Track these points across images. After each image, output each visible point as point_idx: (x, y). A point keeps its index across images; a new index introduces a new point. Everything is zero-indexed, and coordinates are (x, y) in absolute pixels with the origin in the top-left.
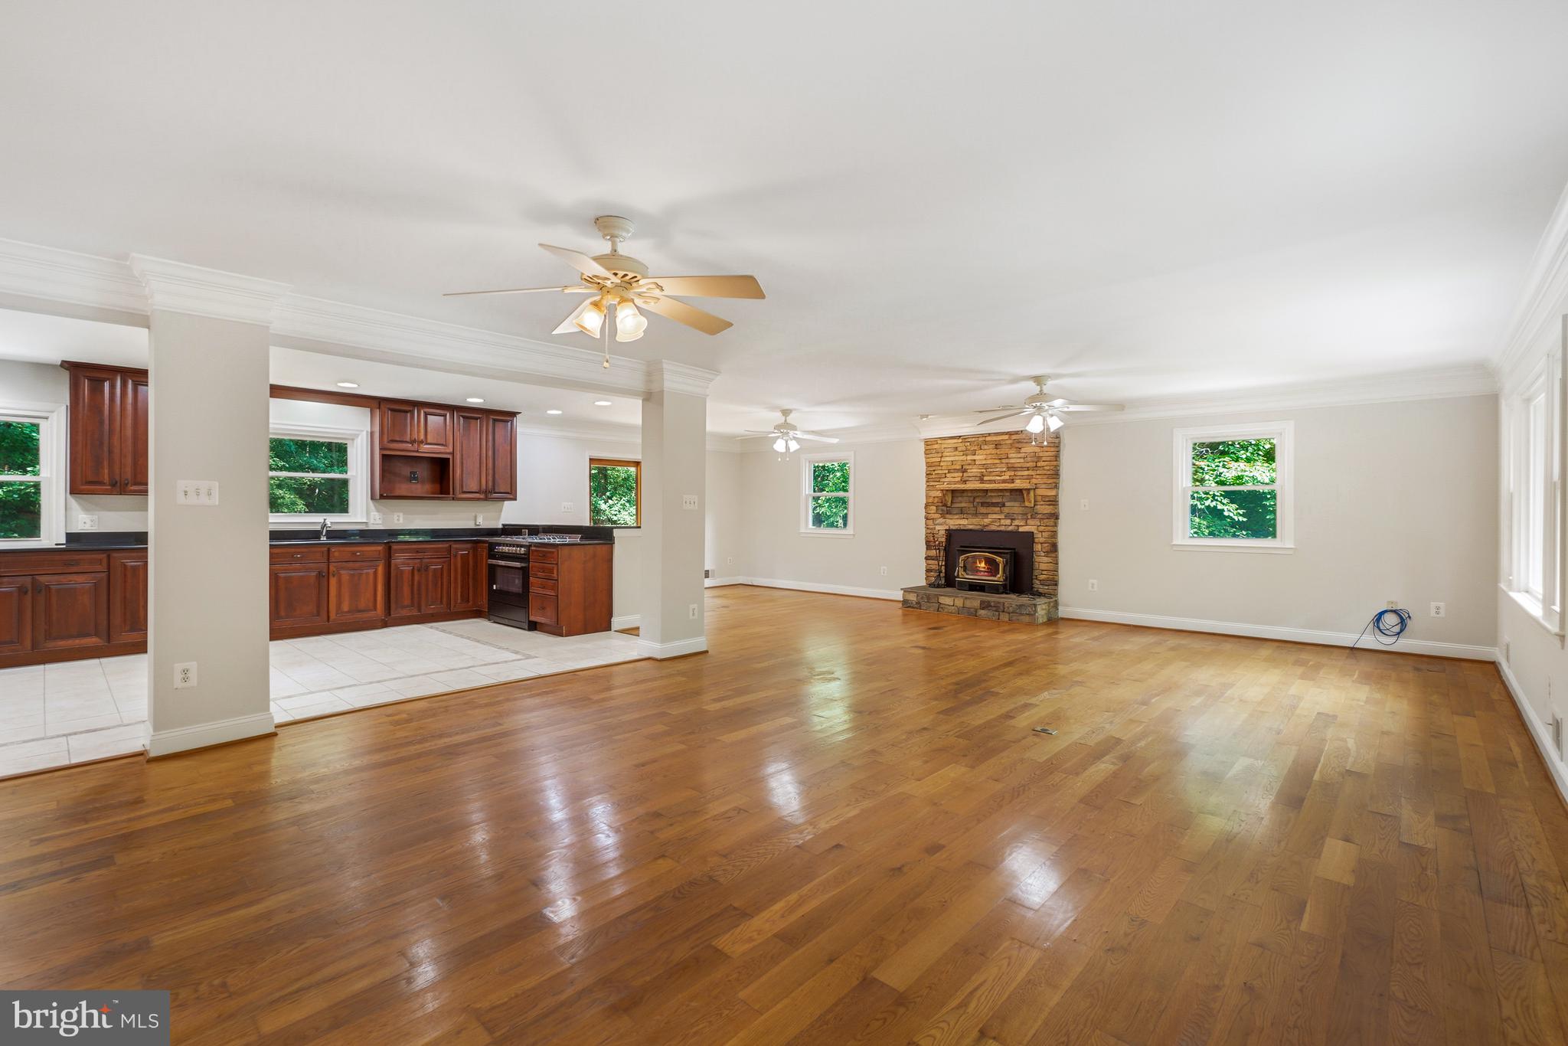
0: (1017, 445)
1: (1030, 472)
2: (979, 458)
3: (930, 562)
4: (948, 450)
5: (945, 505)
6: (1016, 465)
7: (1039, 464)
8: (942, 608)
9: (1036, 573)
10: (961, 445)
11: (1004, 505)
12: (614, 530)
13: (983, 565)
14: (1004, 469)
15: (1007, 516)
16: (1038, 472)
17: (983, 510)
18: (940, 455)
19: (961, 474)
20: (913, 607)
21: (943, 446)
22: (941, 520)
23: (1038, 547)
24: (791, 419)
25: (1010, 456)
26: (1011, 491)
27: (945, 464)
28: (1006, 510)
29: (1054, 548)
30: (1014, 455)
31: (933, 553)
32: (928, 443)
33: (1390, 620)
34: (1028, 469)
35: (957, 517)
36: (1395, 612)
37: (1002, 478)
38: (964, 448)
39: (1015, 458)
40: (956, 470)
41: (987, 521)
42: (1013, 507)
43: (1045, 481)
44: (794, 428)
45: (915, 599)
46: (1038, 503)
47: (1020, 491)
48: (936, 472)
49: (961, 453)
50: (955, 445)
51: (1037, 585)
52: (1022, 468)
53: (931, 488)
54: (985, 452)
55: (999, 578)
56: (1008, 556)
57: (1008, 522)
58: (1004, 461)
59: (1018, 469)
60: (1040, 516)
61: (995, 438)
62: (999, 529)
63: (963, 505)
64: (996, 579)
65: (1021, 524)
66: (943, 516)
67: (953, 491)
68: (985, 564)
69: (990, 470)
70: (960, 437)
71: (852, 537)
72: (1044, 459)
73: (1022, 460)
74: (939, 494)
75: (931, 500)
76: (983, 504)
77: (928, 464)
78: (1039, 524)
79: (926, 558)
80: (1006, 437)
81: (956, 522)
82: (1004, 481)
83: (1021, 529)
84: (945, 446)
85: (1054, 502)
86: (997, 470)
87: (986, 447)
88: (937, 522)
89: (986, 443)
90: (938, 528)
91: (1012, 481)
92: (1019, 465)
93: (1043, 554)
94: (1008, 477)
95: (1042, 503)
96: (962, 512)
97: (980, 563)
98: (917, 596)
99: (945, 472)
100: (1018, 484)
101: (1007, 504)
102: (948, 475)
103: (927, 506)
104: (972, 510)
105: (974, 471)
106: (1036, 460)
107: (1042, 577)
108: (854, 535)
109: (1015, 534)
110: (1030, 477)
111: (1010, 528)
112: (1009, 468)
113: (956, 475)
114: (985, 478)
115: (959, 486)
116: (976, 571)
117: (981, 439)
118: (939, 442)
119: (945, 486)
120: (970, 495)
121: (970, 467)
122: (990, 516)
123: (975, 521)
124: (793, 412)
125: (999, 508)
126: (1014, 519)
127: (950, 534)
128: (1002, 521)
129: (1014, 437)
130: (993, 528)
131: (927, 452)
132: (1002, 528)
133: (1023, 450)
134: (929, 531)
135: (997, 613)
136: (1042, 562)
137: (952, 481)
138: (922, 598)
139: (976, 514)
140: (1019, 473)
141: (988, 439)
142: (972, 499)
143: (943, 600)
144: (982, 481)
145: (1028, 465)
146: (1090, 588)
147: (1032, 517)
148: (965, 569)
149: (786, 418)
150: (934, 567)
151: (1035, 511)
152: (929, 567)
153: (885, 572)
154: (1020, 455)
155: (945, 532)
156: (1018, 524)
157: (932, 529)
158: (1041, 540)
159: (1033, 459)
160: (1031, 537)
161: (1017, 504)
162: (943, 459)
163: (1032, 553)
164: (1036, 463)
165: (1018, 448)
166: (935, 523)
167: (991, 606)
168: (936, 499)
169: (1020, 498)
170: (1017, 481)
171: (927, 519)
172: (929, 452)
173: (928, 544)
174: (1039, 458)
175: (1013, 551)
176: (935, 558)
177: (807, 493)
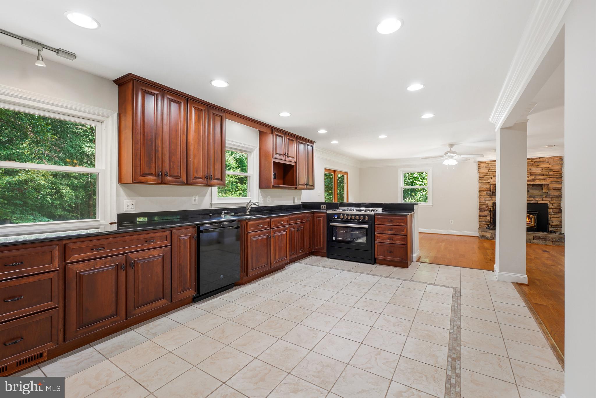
0: (537, 164)
1: (545, 177)
3: (481, 217)
5: (493, 192)
6: (536, 174)
7: (551, 173)
9: (549, 222)
14: (529, 175)
15: (531, 196)
16: (550, 176)
18: (488, 169)
22: (490, 199)
23: (550, 210)
25: (532, 169)
26: (533, 185)
27: (492, 173)
29: (560, 211)
30: (534, 169)
31: (485, 213)
32: (479, 163)
34: (543, 175)
43: (556, 180)
46: (551, 190)
47: (541, 185)
48: (485, 176)
51: (550, 228)
52: (540, 175)
53: (482, 184)
55: (534, 224)
56: (537, 215)
57: (531, 199)
59: (538, 175)
60: (551, 196)
64: (530, 225)
65: (540, 200)
66: (490, 197)
72: (554, 170)
73: (540, 171)
74: (488, 186)
75: (483, 189)
77: (480, 173)
78: (551, 200)
79: (480, 216)
83: (539, 202)
84: (491, 165)
85: (560, 189)
88: (487, 199)
90: (487, 202)
91: (534, 180)
92: (538, 173)
93: (553, 214)
94: (531, 179)
95: (553, 190)
99: (491, 176)
100: (538, 182)
101: (531, 191)
102: (493, 178)
103: (480, 192)
107: (554, 224)
108: (432, 205)
109: (536, 204)
110: (545, 179)
111: (532, 202)
112: (532, 175)
118: (488, 163)
119: (492, 183)
126: (535, 198)
129: (535, 160)
131: (479, 168)
133: (540, 166)
134: (482, 204)
136: (552, 217)
140: (538, 177)
145: (544, 173)
147: (546, 197)
149: (451, 149)
150: (484, 220)
151: (548, 194)
152: (481, 220)
153: (453, 222)
154: (538, 169)
155: (492, 204)
156: (537, 200)
157: (483, 202)
158: (552, 207)
159: (547, 170)
160: (546, 206)
161: (537, 191)
162: (489, 171)
163: (547, 214)
164: (549, 172)
165: (538, 166)
166: (486, 200)
167: (541, 238)
168: (486, 189)
169: (539, 188)
170: (538, 181)
171: (480, 198)
172: (480, 167)
173: (481, 210)
174: (551, 170)
175: (537, 212)
176: (485, 216)
177: (401, 186)
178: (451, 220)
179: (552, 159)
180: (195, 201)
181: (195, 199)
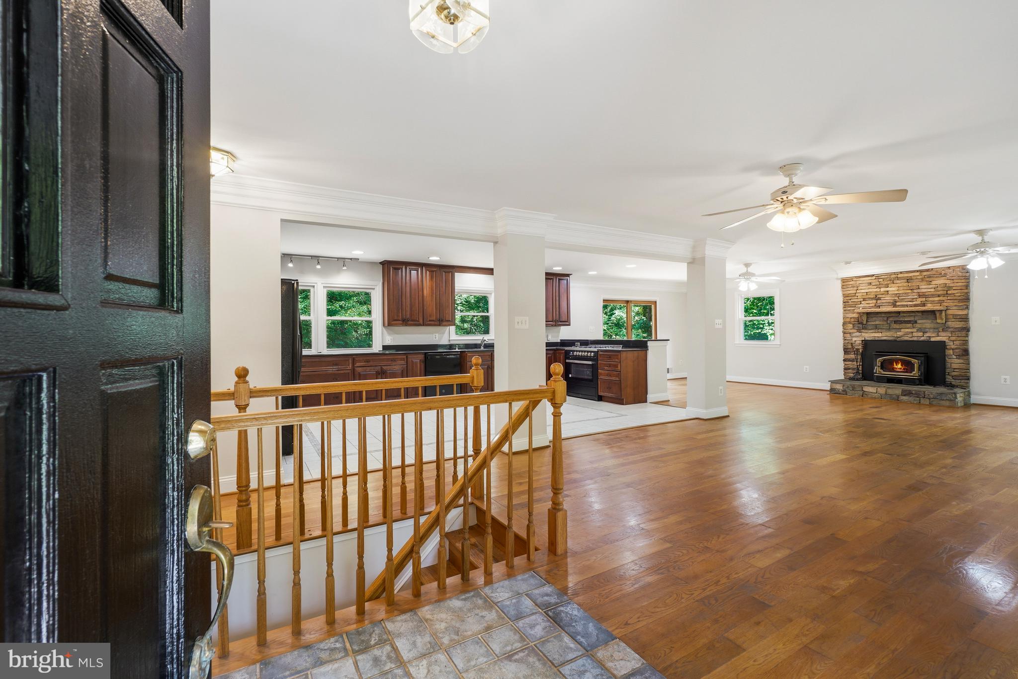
0: (928, 279)
1: (941, 298)
2: (892, 289)
3: (847, 363)
4: (864, 285)
5: (862, 323)
6: (927, 294)
7: (949, 292)
8: (866, 394)
9: (948, 371)
10: (875, 281)
11: (916, 322)
12: (648, 342)
13: (899, 366)
14: (916, 297)
15: (919, 330)
16: (949, 298)
17: (897, 326)
18: (856, 289)
19: (875, 301)
20: (840, 394)
21: (858, 282)
22: (858, 334)
23: (949, 352)
24: (750, 270)
25: (921, 287)
26: (923, 312)
27: (860, 294)
28: (918, 326)
29: (965, 353)
31: (852, 356)
32: (844, 281)
34: (939, 296)
35: (872, 331)
37: (914, 303)
38: (878, 283)
39: (925, 288)
40: (872, 299)
41: (899, 334)
42: (927, 323)
43: (956, 304)
44: (753, 275)
45: (841, 388)
46: (950, 320)
47: (933, 312)
48: (852, 300)
49: (875, 287)
50: (870, 281)
51: (949, 379)
52: (933, 296)
53: (848, 312)
54: (897, 285)
55: (916, 373)
56: (923, 358)
57: (920, 334)
58: (915, 291)
59: (930, 296)
60: (952, 330)
61: (906, 275)
62: (911, 339)
63: (877, 323)
64: (912, 374)
65: (933, 335)
66: (859, 331)
67: (868, 314)
68: (902, 365)
69: (902, 298)
70: (874, 275)
71: (779, 346)
72: (955, 288)
73: (933, 290)
74: (855, 315)
75: (848, 320)
76: (895, 322)
77: (845, 296)
78: (950, 335)
79: (844, 360)
80: (918, 274)
81: (870, 335)
82: (916, 305)
83: (933, 339)
84: (860, 282)
85: (964, 319)
86: (909, 297)
87: (898, 281)
88: (854, 335)
89: (898, 278)
90: (854, 339)
91: (924, 305)
92: (930, 294)
93: (955, 357)
94: (919, 302)
95: (953, 320)
96: (876, 328)
97: (897, 365)
98: (843, 386)
99: (859, 300)
100: (929, 307)
101: (919, 321)
102: (863, 302)
103: (844, 324)
104: (886, 326)
105: (888, 298)
106: (946, 289)
107: (955, 374)
108: (780, 345)
109: (928, 343)
110: (940, 303)
111: (922, 339)
112: (920, 296)
113: (871, 302)
114: (898, 304)
115: (875, 310)
116: (893, 370)
117: (892, 276)
118: (855, 279)
119: (861, 310)
120: (883, 315)
121: (884, 296)
122: (902, 330)
123: (889, 334)
124: (753, 265)
125: (911, 325)
126: (926, 332)
127: (866, 343)
128: (915, 334)
129: (925, 273)
130: (906, 338)
131: (843, 287)
132: (915, 339)
133: (933, 283)
134: (847, 342)
135: (918, 399)
136: (954, 362)
137: (867, 306)
138: (848, 387)
139: (889, 329)
140: (931, 299)
141: (900, 276)
142: (885, 319)
143: (866, 389)
144: (895, 305)
145: (939, 293)
146: (1003, 382)
147: (943, 330)
148: (882, 367)
149: (747, 269)
150: (851, 366)
151: (946, 326)
152: (846, 366)
153: (808, 370)
154: (931, 286)
155: (861, 342)
156: (929, 335)
157: (849, 340)
158: (953, 347)
159: (944, 289)
160: (942, 345)
161: (929, 321)
162: (858, 291)
163: (944, 356)
164: (947, 291)
165: (931, 281)
166: (852, 336)
167: (913, 394)
168: (852, 319)
169: (931, 317)
170: (929, 305)
171: (844, 333)
172: (844, 287)
173: (846, 351)
174: (950, 288)
175: (925, 355)
176: (852, 360)
177: (740, 317)
178: (805, 367)
179: (950, 271)
180: (436, 338)
181: (436, 336)
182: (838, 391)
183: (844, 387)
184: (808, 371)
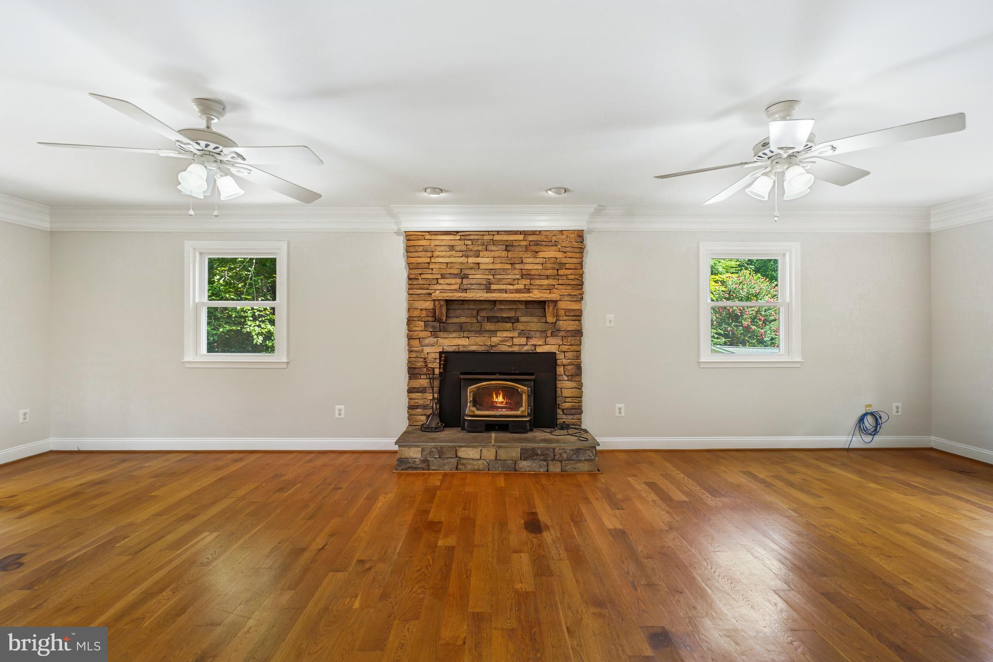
0: (534, 248)
1: (551, 282)
2: (485, 260)
3: (413, 395)
4: (442, 248)
5: (440, 321)
6: (532, 273)
7: (561, 272)
8: (464, 464)
9: (559, 401)
10: (459, 243)
11: (518, 321)
13: (500, 399)
14: (518, 277)
15: (522, 334)
16: (560, 282)
17: (489, 326)
18: (429, 254)
19: (459, 281)
20: (416, 468)
21: (434, 243)
22: (432, 340)
23: (560, 370)
25: (525, 260)
26: (527, 303)
27: (437, 266)
28: (520, 326)
29: (578, 371)
30: (530, 261)
31: (423, 382)
32: (410, 237)
33: (869, 422)
34: (548, 277)
35: (454, 335)
36: (872, 414)
37: (516, 287)
38: (464, 248)
39: (532, 264)
40: (455, 276)
41: (495, 340)
42: (532, 323)
43: (571, 292)
45: (419, 456)
46: (561, 318)
47: (540, 303)
48: (423, 276)
49: (460, 254)
50: (452, 243)
51: (562, 418)
52: (540, 276)
53: (416, 297)
54: (492, 254)
55: (524, 409)
56: (531, 383)
57: (523, 340)
58: (517, 266)
59: (536, 277)
60: (562, 334)
61: (505, 238)
62: (510, 350)
63: (463, 319)
64: (519, 413)
65: (541, 343)
66: (434, 334)
67: (448, 302)
68: (504, 397)
69: (498, 277)
70: (458, 232)
71: (282, 365)
72: (567, 266)
73: (540, 267)
74: (429, 305)
75: (416, 313)
76: (489, 319)
77: (411, 266)
78: (561, 343)
79: (410, 391)
80: (521, 237)
81: (452, 342)
82: (518, 291)
83: (539, 350)
84: (437, 243)
85: (578, 316)
86: (509, 277)
87: (493, 248)
88: (426, 341)
89: (494, 242)
90: (427, 350)
91: (528, 291)
92: (537, 273)
93: (567, 379)
94: (522, 287)
95: (565, 318)
96: (461, 328)
97: (497, 397)
98: (423, 450)
99: (436, 276)
100: (536, 295)
101: (522, 319)
102: (440, 281)
103: (410, 321)
104: (476, 327)
105: (478, 277)
106: (557, 266)
107: (567, 405)
108: (288, 363)
109: (533, 355)
110: (550, 288)
111: (526, 348)
112: (523, 276)
113: (453, 281)
114: (493, 287)
115: (458, 295)
116: (493, 407)
117: (486, 238)
118: (428, 237)
119: (437, 295)
120: (472, 307)
121: (472, 272)
122: (499, 334)
123: (480, 340)
125: (510, 325)
126: (531, 338)
127: (446, 358)
128: (516, 341)
129: (531, 238)
130: (504, 348)
131: (409, 250)
132: (516, 349)
133: (541, 254)
134: (414, 355)
135: (545, 463)
136: (565, 387)
137: (447, 289)
138: (431, 452)
139: (480, 332)
140: (538, 282)
141: (497, 238)
142: (475, 312)
143: (465, 453)
144: (488, 290)
145: (549, 272)
146: (617, 414)
147: (553, 335)
148: (475, 403)
150: (421, 402)
151: (557, 327)
152: (413, 403)
153: (342, 412)
154: (537, 261)
155: (438, 355)
156: (535, 343)
157: (418, 352)
158: (565, 362)
159: (554, 266)
160: (551, 358)
161: (535, 319)
162: (433, 260)
163: (555, 378)
164: (558, 270)
165: (537, 252)
166: (423, 343)
167: (537, 455)
168: (424, 312)
169: (538, 312)
170: (536, 292)
171: (410, 338)
172: (412, 249)
173: (413, 372)
174: (562, 265)
175: (533, 377)
176: (423, 390)
177: (197, 301)
178: (338, 407)
179: (564, 237)
182: (414, 462)
183: (425, 453)
184: (343, 416)
